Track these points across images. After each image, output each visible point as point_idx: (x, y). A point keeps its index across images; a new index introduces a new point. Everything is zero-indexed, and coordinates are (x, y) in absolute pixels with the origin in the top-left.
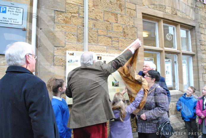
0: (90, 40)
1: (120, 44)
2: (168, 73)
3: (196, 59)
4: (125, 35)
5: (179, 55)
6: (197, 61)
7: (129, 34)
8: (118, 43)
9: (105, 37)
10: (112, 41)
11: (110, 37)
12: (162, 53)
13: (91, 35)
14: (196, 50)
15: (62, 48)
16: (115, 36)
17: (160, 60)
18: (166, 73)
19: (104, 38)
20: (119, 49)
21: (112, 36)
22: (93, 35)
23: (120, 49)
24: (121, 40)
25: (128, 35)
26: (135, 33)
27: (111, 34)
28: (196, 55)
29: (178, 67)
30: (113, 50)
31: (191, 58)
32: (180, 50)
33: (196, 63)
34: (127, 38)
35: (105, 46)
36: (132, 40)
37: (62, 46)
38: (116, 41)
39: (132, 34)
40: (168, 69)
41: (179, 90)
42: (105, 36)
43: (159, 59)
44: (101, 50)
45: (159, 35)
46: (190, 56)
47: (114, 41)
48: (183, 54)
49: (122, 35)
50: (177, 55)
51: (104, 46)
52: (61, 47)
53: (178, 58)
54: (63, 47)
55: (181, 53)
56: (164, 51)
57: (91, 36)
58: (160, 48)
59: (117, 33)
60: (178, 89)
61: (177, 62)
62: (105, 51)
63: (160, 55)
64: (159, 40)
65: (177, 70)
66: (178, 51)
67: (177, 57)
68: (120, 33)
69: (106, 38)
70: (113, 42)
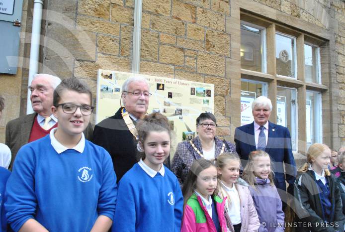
0: (144, 52)
1: (200, 62)
2: (279, 120)
3: (328, 98)
4: (208, 47)
5: (299, 88)
6: (331, 101)
7: (215, 46)
8: (195, 61)
9: (172, 47)
10: (185, 56)
11: (182, 49)
12: (272, 84)
13: (146, 42)
14: (328, 81)
15: (89, 64)
16: (191, 47)
18: (277, 120)
19: (170, 50)
20: (196, 72)
21: (184, 47)
22: (150, 42)
23: (199, 71)
24: (201, 56)
25: (214, 46)
26: (227, 44)
27: (184, 42)
28: (328, 91)
29: (298, 111)
30: (186, 74)
31: (320, 95)
32: (303, 80)
33: (329, 105)
34: (212, 52)
35: (172, 64)
36: (220, 56)
38: (192, 57)
39: (221, 45)
40: (280, 113)
41: (298, 152)
42: (172, 45)
44: (164, 72)
45: (267, 51)
46: (318, 92)
47: (189, 57)
48: (309, 88)
49: (203, 45)
50: (297, 89)
51: (169, 64)
53: (298, 95)
55: (305, 87)
56: (275, 81)
57: (146, 45)
58: (268, 74)
59: (194, 42)
60: (296, 151)
61: (296, 101)
62: (172, 74)
63: (269, 86)
64: (267, 61)
66: (300, 82)
67: (297, 93)
68: (200, 43)
69: (175, 49)
70: (186, 58)
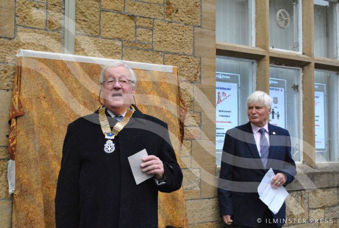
0: (80, 23)
1: (157, 35)
2: (275, 116)
4: (169, 12)
5: (306, 68)
7: (179, 10)
8: (151, 33)
9: (118, 15)
10: (136, 27)
11: (132, 17)
12: (263, 63)
13: (83, 8)
15: (6, 41)
16: (145, 12)
17: (257, 79)
18: (271, 115)
19: (116, 18)
20: (152, 50)
21: (136, 14)
22: (88, 9)
23: (156, 48)
24: (159, 25)
25: (177, 11)
26: (197, 6)
27: (135, 7)
29: (303, 102)
30: (139, 52)
32: (310, 55)
34: (175, 19)
35: (119, 39)
36: (186, 25)
37: (8, 36)
38: (146, 28)
39: (188, 8)
40: (276, 105)
41: (303, 162)
42: (119, 12)
43: (255, 78)
44: (109, 51)
45: (256, 14)
47: (142, 27)
48: (318, 66)
49: (162, 10)
50: (301, 69)
51: (114, 39)
52: (5, 38)
53: (303, 77)
54: (10, 39)
55: (313, 65)
56: (267, 58)
57: (82, 13)
58: (258, 49)
59: (149, 7)
60: (299, 161)
61: (301, 86)
62: (119, 53)
63: (258, 66)
64: (256, 28)
65: (298, 109)
66: (305, 58)
67: (301, 74)
68: (157, 7)
69: (122, 17)
70: (138, 29)
